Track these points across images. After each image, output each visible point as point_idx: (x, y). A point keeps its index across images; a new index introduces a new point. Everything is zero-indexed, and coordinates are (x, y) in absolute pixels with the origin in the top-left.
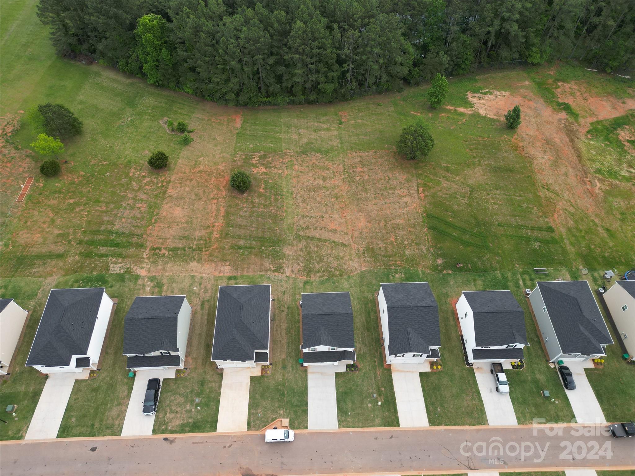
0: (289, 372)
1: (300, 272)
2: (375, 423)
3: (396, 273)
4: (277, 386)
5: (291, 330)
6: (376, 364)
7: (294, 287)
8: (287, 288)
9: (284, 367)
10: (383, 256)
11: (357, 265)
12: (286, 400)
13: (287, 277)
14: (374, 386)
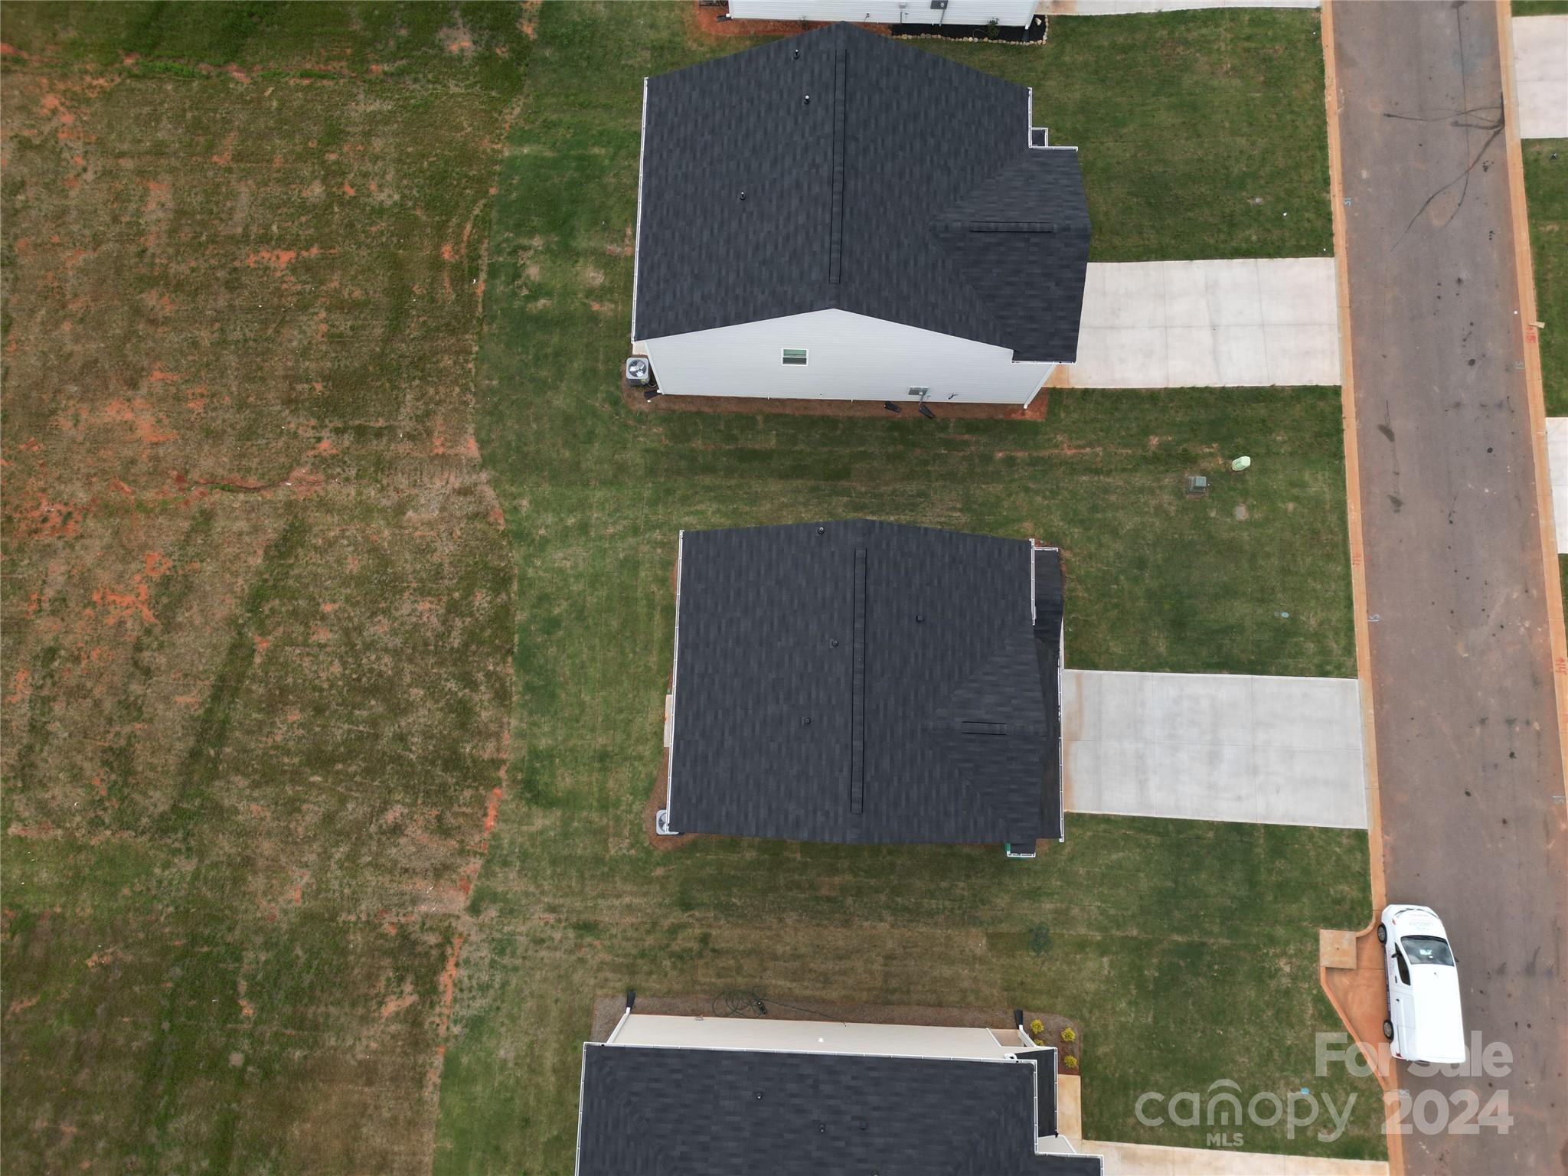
0: (1063, 917)
1: (450, 820)
2: (1328, 497)
3: (517, 276)
4: (1141, 986)
5: (824, 892)
6: (1021, 455)
7: (554, 862)
8: (552, 909)
9: (1037, 940)
10: (395, 328)
11: (440, 485)
12: (1226, 942)
13: (474, 909)
14: (1140, 479)
